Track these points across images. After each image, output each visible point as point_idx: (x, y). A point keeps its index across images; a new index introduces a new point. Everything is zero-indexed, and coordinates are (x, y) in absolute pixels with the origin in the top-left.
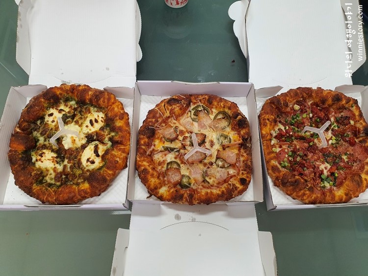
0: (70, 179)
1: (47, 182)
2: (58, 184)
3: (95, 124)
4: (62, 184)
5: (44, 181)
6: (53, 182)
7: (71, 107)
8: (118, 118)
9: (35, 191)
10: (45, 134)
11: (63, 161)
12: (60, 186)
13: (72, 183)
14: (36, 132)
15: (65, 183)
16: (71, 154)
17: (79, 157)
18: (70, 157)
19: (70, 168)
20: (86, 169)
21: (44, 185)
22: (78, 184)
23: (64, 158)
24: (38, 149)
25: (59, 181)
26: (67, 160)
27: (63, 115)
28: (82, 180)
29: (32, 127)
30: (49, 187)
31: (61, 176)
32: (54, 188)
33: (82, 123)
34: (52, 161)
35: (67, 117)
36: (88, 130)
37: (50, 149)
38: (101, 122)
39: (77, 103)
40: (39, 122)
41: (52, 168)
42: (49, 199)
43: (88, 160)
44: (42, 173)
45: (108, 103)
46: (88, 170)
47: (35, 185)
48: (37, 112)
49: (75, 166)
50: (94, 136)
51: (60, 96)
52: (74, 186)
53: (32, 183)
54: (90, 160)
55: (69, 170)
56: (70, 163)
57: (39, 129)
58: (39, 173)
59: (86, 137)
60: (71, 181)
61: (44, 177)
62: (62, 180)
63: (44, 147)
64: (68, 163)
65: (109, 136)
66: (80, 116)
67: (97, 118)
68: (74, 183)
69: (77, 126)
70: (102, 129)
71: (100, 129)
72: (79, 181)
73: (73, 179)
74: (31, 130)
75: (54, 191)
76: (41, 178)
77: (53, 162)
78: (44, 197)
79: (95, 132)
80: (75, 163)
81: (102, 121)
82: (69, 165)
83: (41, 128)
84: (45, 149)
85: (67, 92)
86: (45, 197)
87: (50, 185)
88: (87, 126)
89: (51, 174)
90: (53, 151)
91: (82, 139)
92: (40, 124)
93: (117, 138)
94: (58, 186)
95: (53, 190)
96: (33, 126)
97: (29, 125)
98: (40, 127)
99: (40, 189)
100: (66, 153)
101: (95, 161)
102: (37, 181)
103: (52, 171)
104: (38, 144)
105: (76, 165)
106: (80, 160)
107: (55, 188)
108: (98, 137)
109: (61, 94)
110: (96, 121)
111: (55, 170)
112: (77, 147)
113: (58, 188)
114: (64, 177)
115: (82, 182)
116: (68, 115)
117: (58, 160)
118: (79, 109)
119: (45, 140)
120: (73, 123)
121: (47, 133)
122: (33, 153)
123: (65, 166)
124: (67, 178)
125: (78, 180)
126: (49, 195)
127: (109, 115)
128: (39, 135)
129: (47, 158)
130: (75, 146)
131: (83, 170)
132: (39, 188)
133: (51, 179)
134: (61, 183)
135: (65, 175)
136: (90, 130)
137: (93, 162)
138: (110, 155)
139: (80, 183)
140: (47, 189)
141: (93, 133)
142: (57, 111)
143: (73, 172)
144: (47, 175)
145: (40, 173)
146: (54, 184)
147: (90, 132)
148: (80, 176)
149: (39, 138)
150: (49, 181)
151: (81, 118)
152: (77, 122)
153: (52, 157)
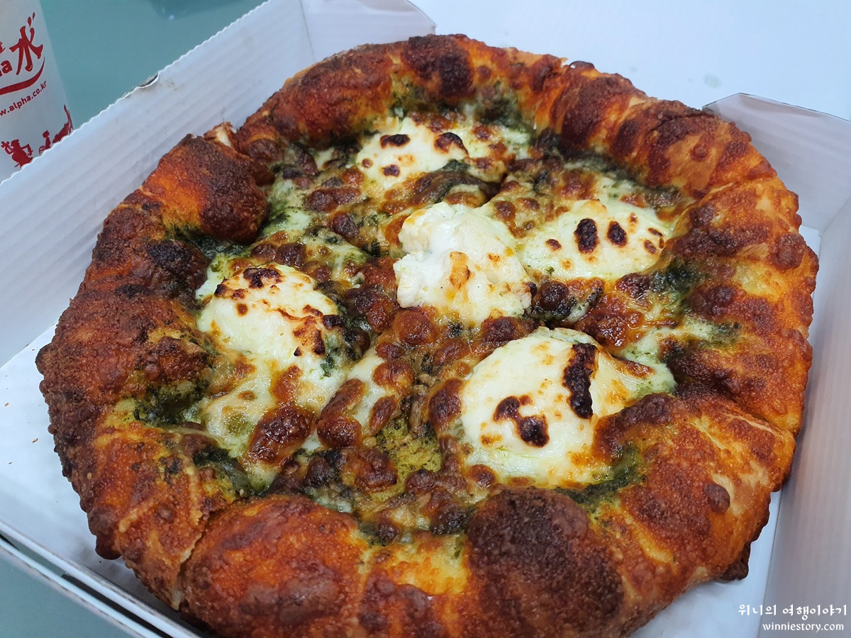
0: (348, 478)
1: (203, 426)
2: (261, 472)
3: (605, 248)
4: (278, 486)
5: (188, 417)
6: (235, 445)
7: (500, 148)
8: (763, 249)
9: (104, 441)
10: (329, 208)
11: (354, 357)
12: (262, 492)
13: (345, 507)
14: (289, 184)
15: (304, 483)
16: (415, 342)
17: (452, 374)
18: (400, 352)
19: (377, 408)
20: (471, 460)
21: (178, 434)
22: (383, 533)
23: (365, 347)
24: (255, 253)
25: (270, 459)
26: (379, 361)
27: (453, 162)
28: (422, 522)
29: (288, 160)
30: (198, 460)
31: (302, 435)
32: (223, 487)
33: (529, 225)
34: (296, 325)
35: (466, 179)
36: (555, 263)
37: (314, 276)
38: (643, 252)
39: (534, 142)
40: (324, 157)
41: (274, 364)
42: (152, 540)
43: (508, 407)
44: (206, 360)
45: (721, 166)
46: (482, 473)
47: (128, 406)
48: (348, 94)
49: (407, 414)
50: (572, 304)
51: (476, 79)
52: (355, 536)
53: (115, 388)
54: (525, 411)
55: (363, 417)
56: (391, 382)
57: (311, 179)
58: (192, 349)
59: (533, 290)
60: (346, 492)
61: (203, 390)
62: (292, 462)
63: (295, 254)
64: (378, 376)
65: (666, 332)
66: (531, 195)
67: (624, 225)
68: (356, 515)
69: (500, 227)
70: (637, 283)
71: (625, 279)
72: (401, 516)
73: (361, 485)
74: (277, 169)
75: (207, 501)
76: (185, 387)
77: (297, 333)
78: (125, 512)
79: (590, 283)
80: (414, 397)
81: (648, 245)
82: (376, 393)
83: (322, 178)
84: (291, 263)
85: (513, 77)
86: (134, 515)
87: (208, 454)
88: (554, 244)
89: (249, 396)
90: (325, 286)
91: (508, 288)
92: (328, 164)
93: (725, 359)
94: (248, 487)
95: (210, 489)
96: (291, 156)
97: (278, 145)
98: (318, 174)
99: (140, 447)
100: (386, 326)
101: (551, 431)
102: (151, 391)
103: (261, 383)
104: (270, 232)
105: (419, 411)
106: (453, 387)
107: (226, 483)
108: (601, 316)
109: (486, 73)
110: (617, 235)
111: (284, 382)
112: (465, 317)
113: (246, 499)
114: (313, 444)
115: (417, 532)
116: (474, 171)
117: (333, 337)
118: (534, 170)
119: (313, 231)
120: (488, 208)
121: (339, 208)
122: (223, 261)
123: (351, 390)
124: (329, 457)
125: (394, 503)
126: (169, 512)
127: (718, 219)
128: (295, 199)
129: (275, 301)
130: (456, 305)
131: (448, 460)
132: (134, 437)
133: (235, 425)
134: (282, 473)
135: (323, 436)
136: (567, 265)
137: (535, 435)
138: (673, 430)
139: (398, 531)
140: (174, 468)
141: (577, 283)
142: (431, 138)
143: (383, 441)
144: (227, 389)
145: (195, 357)
146: (235, 462)
147: (562, 275)
148: (416, 484)
149: (289, 212)
150: (217, 429)
151: (533, 204)
152: (506, 212)
153: (308, 308)
